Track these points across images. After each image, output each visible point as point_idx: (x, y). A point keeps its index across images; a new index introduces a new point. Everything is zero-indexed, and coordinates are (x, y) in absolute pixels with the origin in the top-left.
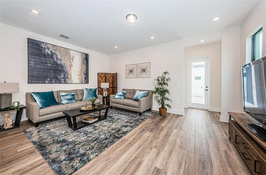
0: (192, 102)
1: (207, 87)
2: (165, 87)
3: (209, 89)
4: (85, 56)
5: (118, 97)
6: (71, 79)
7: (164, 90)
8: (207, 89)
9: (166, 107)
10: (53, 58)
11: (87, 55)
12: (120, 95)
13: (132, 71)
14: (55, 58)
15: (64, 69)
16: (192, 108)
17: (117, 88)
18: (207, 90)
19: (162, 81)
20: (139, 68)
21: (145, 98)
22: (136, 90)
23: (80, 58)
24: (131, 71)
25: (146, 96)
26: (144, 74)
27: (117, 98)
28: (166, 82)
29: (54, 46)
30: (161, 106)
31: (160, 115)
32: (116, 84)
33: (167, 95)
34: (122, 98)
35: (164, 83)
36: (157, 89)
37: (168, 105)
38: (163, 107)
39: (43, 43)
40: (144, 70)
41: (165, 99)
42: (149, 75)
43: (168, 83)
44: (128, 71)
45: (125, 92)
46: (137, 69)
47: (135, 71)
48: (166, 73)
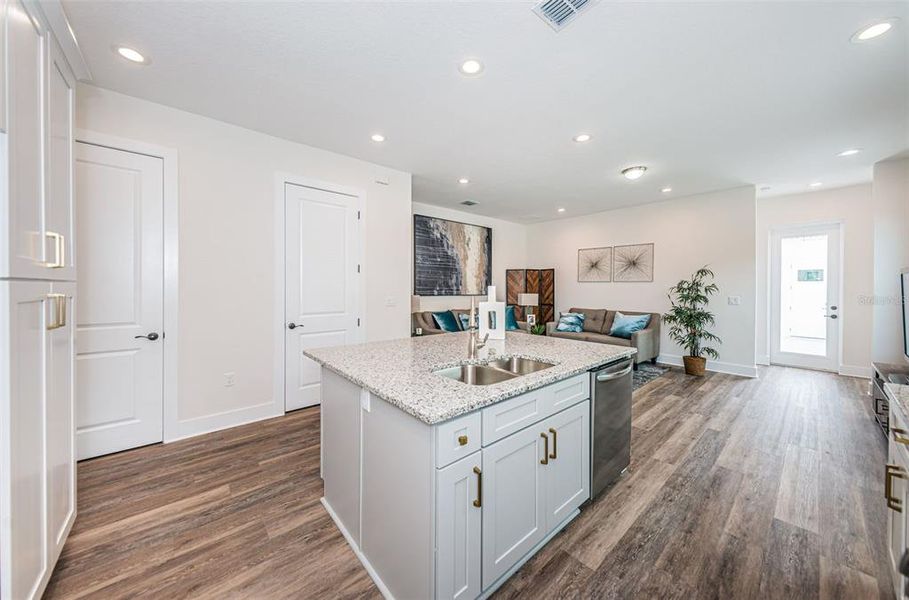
0: (783, 349)
1: (834, 308)
2: (700, 306)
3: (840, 312)
4: (486, 233)
5: (566, 326)
6: (465, 286)
7: (700, 314)
8: (833, 312)
9: (705, 355)
10: (443, 246)
11: (489, 230)
12: (572, 324)
13: (596, 264)
14: (445, 245)
15: (457, 267)
16: (784, 366)
17: (553, 305)
18: (834, 317)
19: (692, 292)
20: (617, 257)
21: (644, 331)
22: (615, 313)
23: (479, 238)
24: (594, 265)
25: (646, 327)
26: (633, 273)
27: (564, 331)
28: (702, 293)
29: (444, 221)
30: (688, 353)
31: (687, 373)
32: (551, 297)
33: (706, 327)
34: (578, 329)
35: (698, 298)
36: (679, 312)
37: (710, 351)
38: (694, 354)
39: (431, 218)
40: (633, 264)
41: (700, 336)
42: (650, 274)
43: (709, 297)
44: (585, 265)
45: (581, 316)
46: (612, 260)
47: (605, 266)
48: (702, 272)
